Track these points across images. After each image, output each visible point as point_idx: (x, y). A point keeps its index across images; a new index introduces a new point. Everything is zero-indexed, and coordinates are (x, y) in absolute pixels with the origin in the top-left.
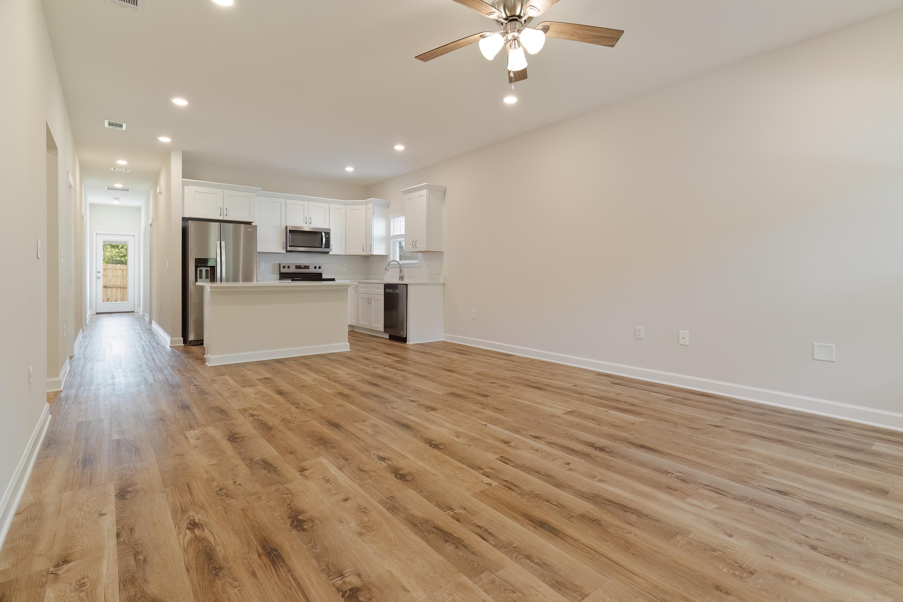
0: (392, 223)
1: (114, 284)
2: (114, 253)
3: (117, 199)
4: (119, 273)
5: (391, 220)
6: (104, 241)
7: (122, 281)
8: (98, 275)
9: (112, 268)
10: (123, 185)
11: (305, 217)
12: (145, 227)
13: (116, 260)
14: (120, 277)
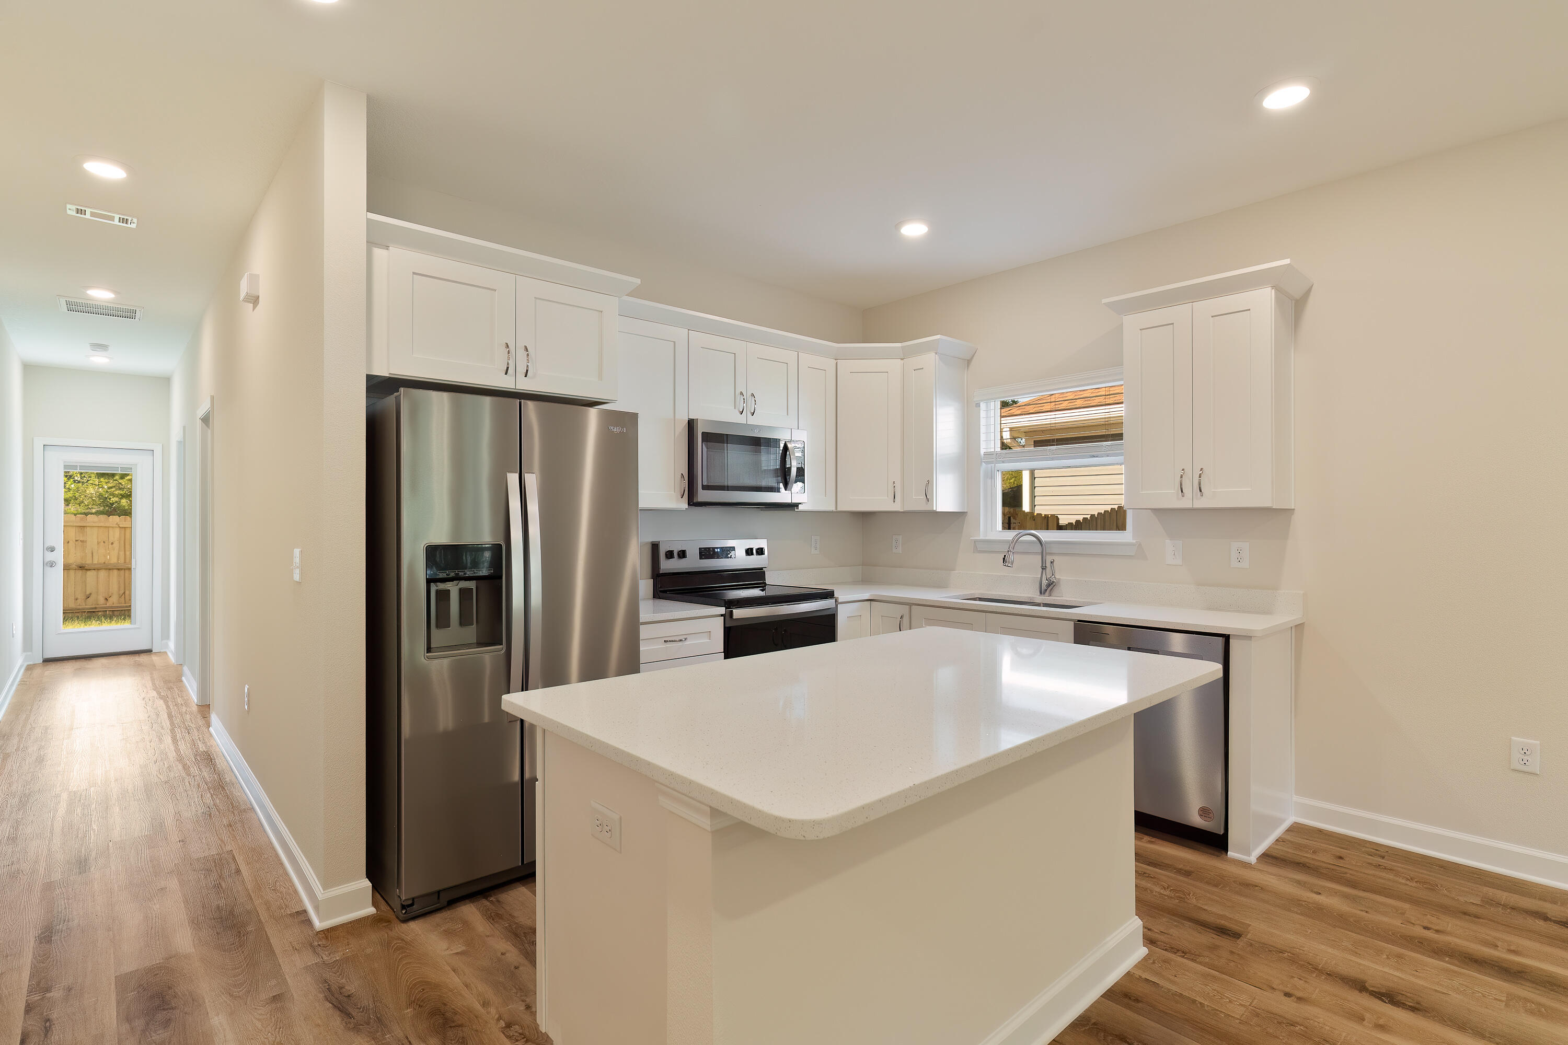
0: (983, 414)
1: (102, 561)
2: (106, 487)
3: (100, 347)
4: (115, 534)
5: (978, 405)
6: (65, 467)
7: (122, 553)
8: (50, 556)
9: (97, 525)
10: (115, 292)
11: (738, 392)
12: (184, 428)
13: (110, 504)
14: (116, 545)
